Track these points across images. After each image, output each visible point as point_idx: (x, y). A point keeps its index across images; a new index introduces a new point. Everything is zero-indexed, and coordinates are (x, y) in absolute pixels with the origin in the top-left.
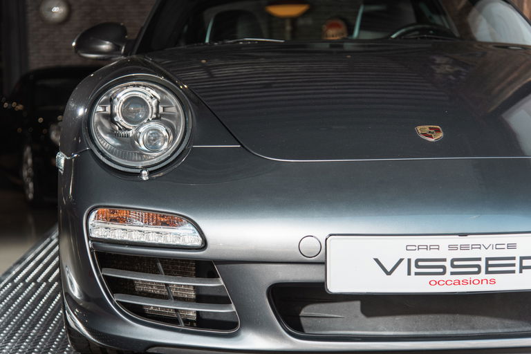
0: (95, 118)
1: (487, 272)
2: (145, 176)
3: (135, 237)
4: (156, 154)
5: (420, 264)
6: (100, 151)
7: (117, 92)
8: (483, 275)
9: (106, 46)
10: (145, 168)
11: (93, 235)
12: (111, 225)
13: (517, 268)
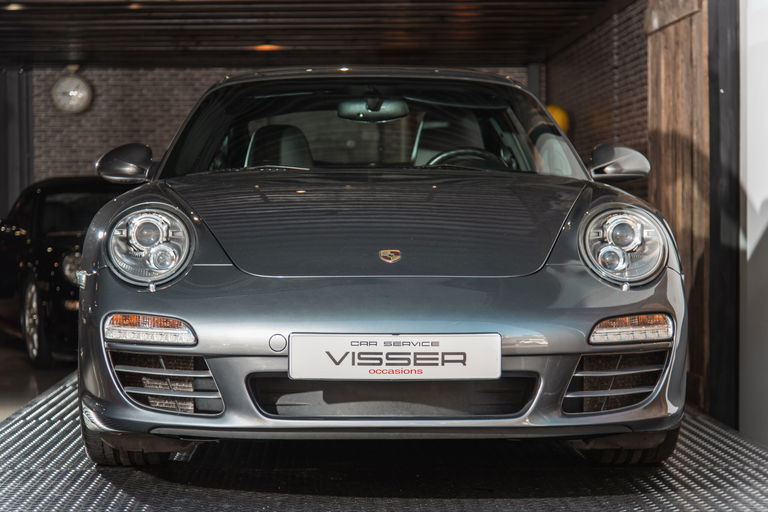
0: (113, 240)
1: (416, 364)
2: (152, 288)
3: (143, 338)
4: (163, 271)
5: (362, 356)
6: (115, 268)
7: (132, 218)
8: (412, 367)
9: (130, 168)
10: (153, 282)
11: (108, 337)
12: (123, 328)
13: (440, 362)
